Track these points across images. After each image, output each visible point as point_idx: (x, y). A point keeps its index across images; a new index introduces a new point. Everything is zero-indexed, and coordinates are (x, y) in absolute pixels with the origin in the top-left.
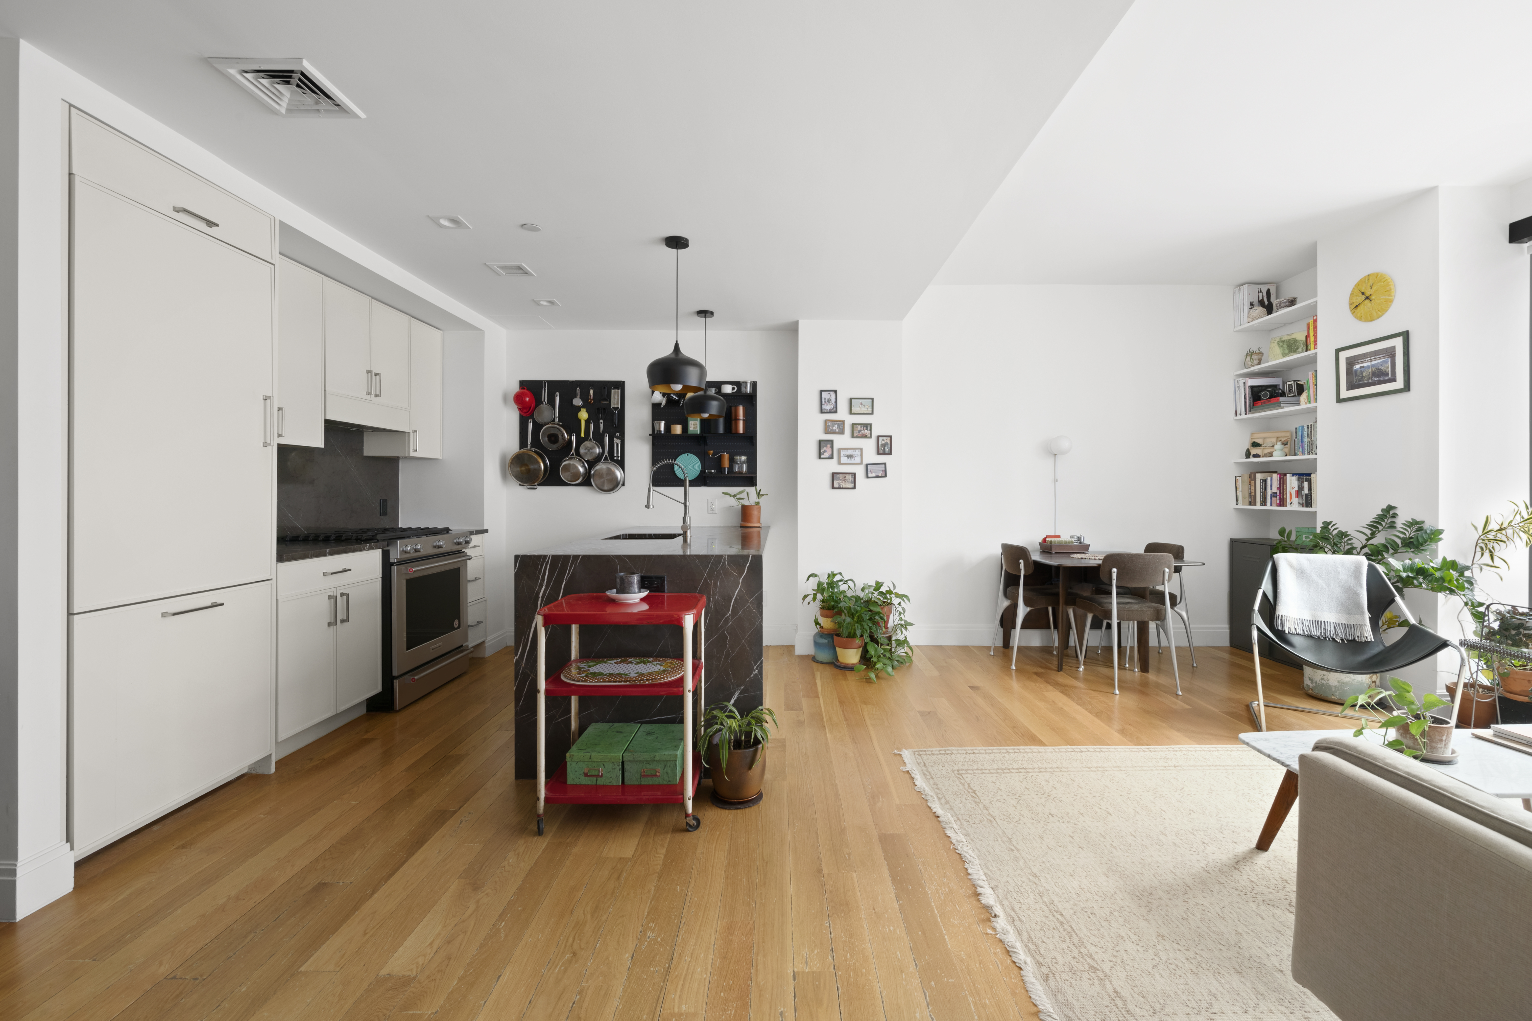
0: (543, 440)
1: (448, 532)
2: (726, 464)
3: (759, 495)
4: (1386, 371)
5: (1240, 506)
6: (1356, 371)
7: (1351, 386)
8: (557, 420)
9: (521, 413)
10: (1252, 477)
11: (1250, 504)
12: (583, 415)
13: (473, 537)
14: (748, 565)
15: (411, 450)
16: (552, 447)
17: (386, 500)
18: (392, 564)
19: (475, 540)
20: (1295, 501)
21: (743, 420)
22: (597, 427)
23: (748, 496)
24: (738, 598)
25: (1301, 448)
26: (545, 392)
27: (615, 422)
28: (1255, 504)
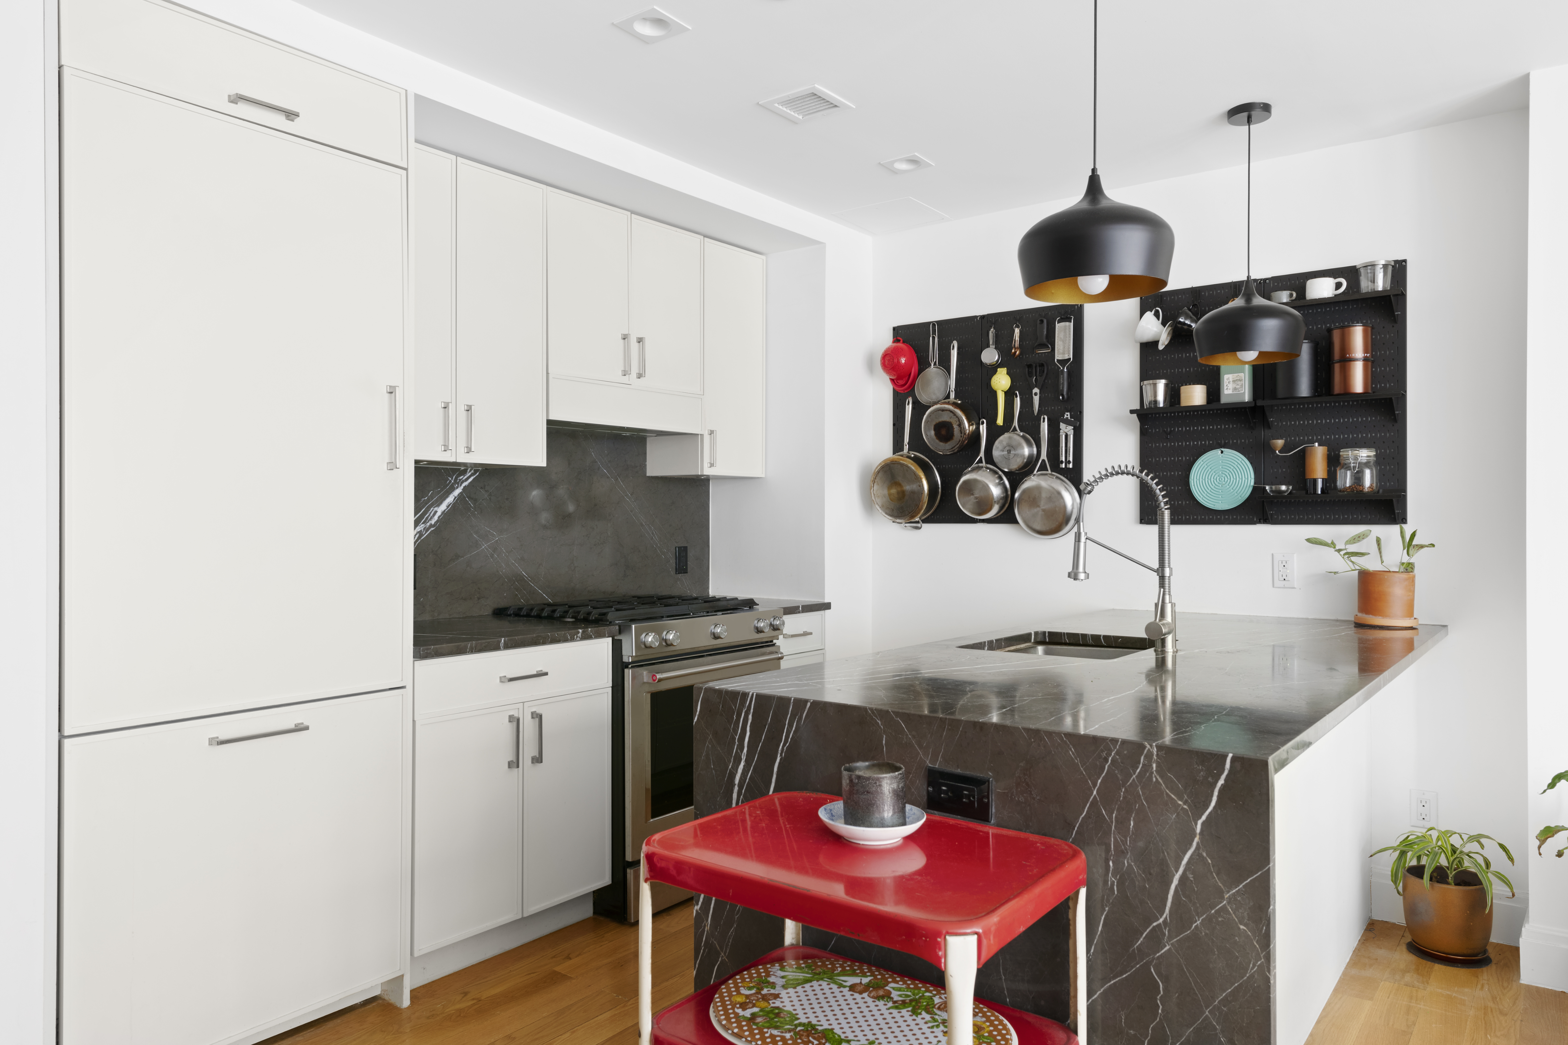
0: (926, 435)
1: (751, 608)
2: (1318, 468)
3: (1410, 545)
8: (952, 395)
9: (895, 387)
12: (1001, 381)
13: (787, 619)
14: (1221, 782)
15: (706, 465)
16: (943, 448)
17: (686, 548)
18: (626, 665)
19: (792, 624)
21: (1365, 360)
22: (1027, 403)
23: (1379, 549)
24: (1191, 876)
26: (934, 344)
27: (1063, 390)
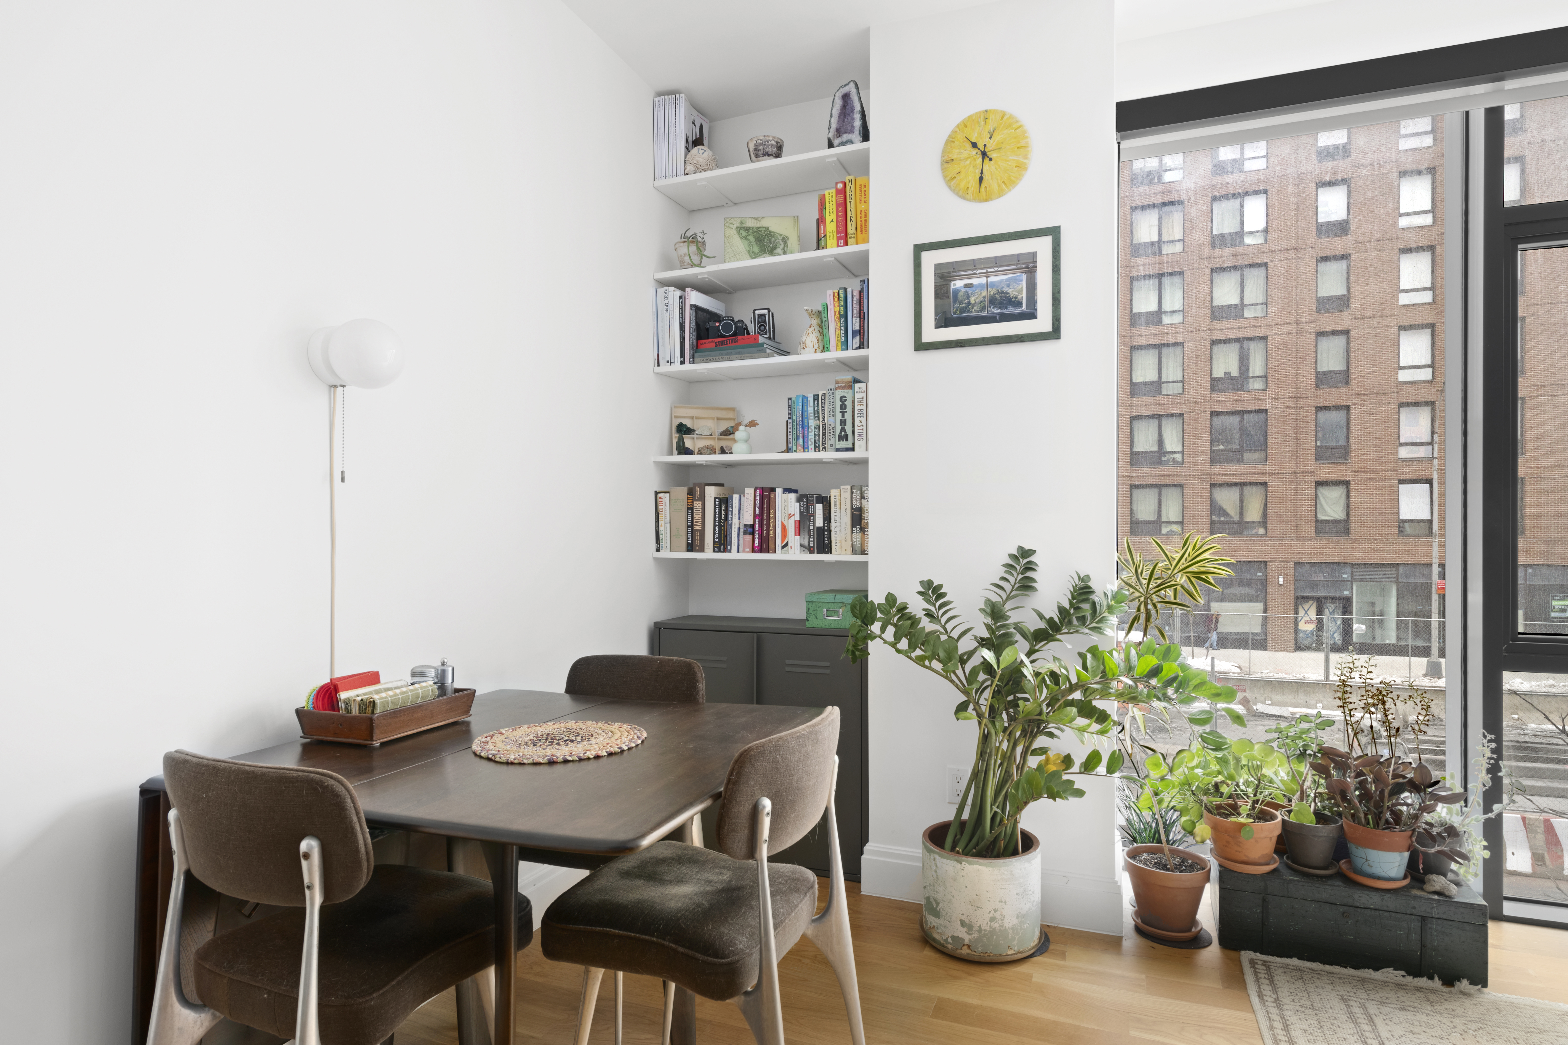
4: (1016, 298)
5: (665, 554)
6: (956, 292)
7: (944, 321)
10: (694, 494)
11: (690, 548)
20: (794, 541)
25: (801, 439)
28: (702, 549)
